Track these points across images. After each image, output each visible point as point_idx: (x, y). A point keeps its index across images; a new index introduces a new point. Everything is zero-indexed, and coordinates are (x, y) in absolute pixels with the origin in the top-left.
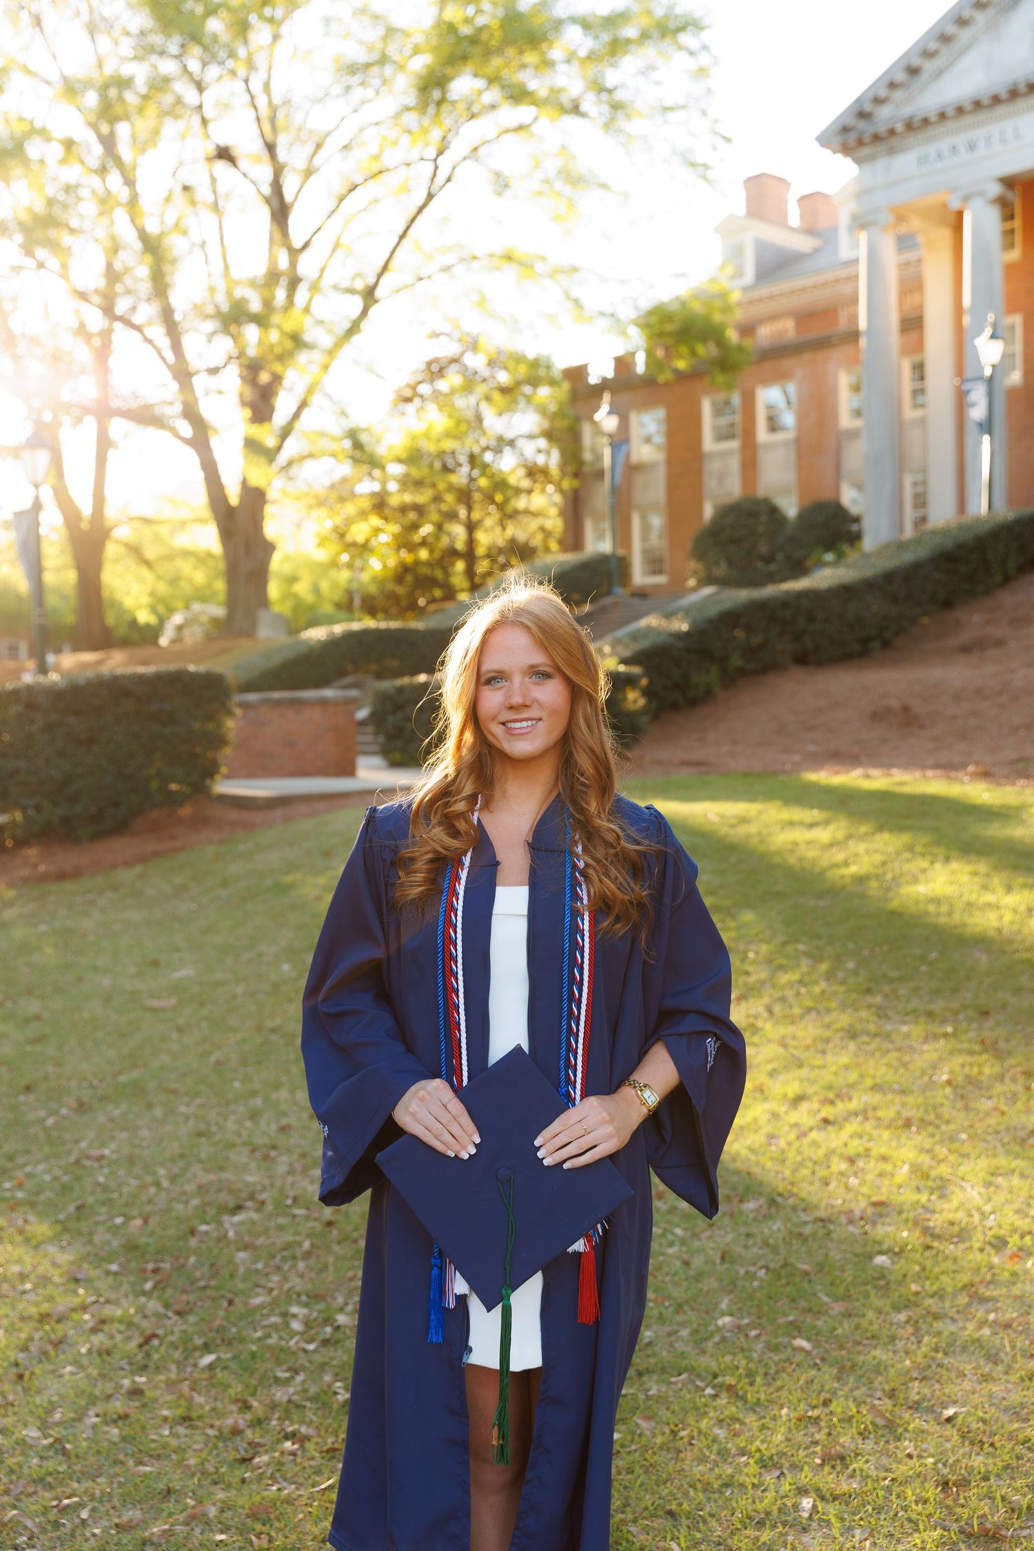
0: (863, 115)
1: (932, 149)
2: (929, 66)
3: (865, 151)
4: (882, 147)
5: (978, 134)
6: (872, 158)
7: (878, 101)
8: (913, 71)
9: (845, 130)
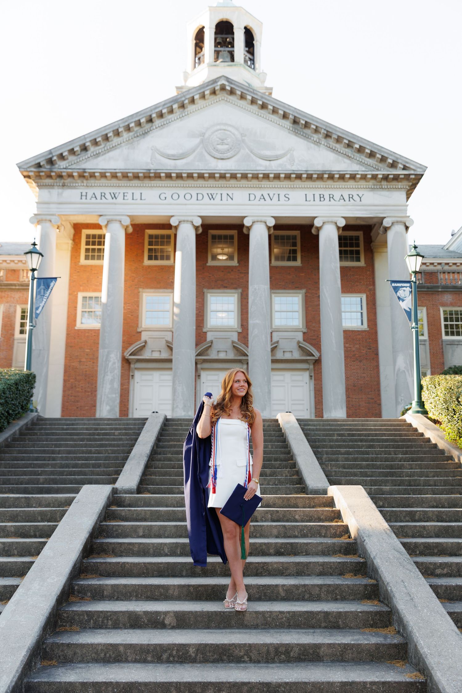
0: (50, 162)
1: (90, 192)
2: (92, 149)
3: (48, 181)
4: (60, 182)
5: (119, 191)
6: (51, 186)
7: (62, 157)
8: (84, 149)
9: (39, 165)
